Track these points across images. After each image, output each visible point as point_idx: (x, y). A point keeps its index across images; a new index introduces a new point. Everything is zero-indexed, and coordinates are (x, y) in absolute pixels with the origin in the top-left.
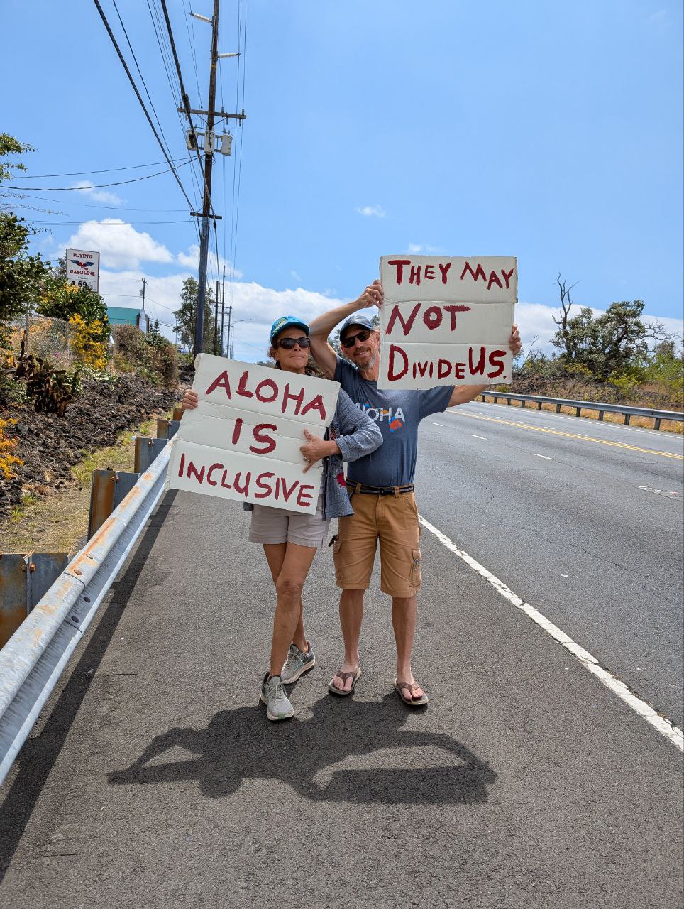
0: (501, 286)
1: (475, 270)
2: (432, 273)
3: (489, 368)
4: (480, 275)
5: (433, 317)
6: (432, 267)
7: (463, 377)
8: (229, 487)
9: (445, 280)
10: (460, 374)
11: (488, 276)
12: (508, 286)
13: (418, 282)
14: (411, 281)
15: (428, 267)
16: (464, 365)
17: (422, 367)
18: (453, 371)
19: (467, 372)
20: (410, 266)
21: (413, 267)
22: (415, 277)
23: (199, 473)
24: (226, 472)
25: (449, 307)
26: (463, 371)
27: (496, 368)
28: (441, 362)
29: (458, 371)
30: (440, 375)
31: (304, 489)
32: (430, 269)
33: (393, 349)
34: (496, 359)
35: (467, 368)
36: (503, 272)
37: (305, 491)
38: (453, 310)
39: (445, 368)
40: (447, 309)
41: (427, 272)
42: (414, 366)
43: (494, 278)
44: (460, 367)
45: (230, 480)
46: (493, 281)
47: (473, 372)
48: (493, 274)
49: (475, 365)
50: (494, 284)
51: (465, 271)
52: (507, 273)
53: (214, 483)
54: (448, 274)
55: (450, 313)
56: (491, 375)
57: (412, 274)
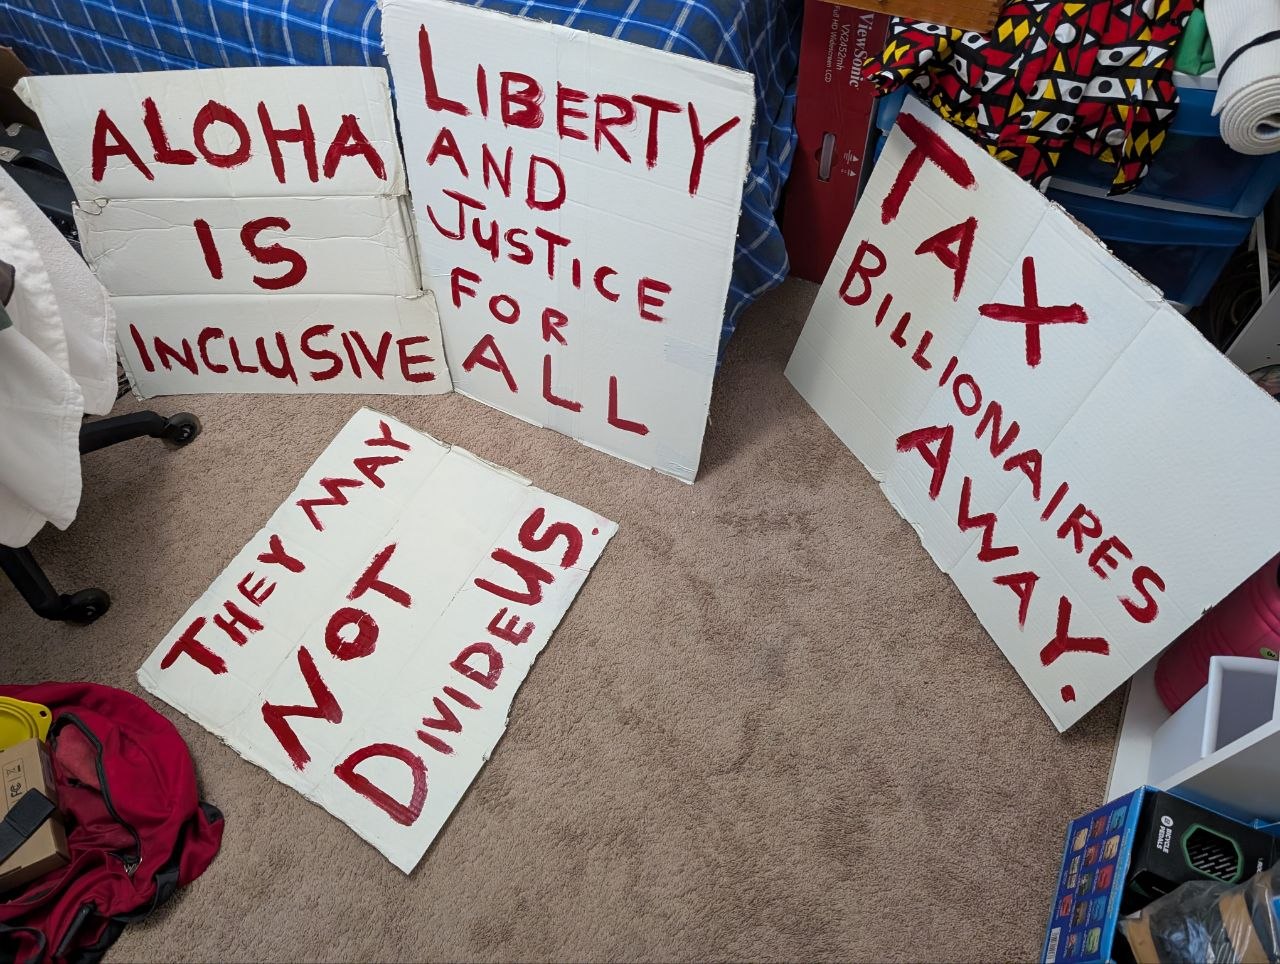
0: (396, 459)
1: (326, 494)
2: (260, 584)
3: (548, 559)
4: (344, 490)
5: (349, 633)
6: (249, 577)
7: (528, 629)
8: (254, 370)
9: (296, 566)
10: (518, 629)
11: (357, 474)
12: (405, 447)
13: (254, 625)
14: (240, 639)
15: (242, 587)
16: (504, 611)
17: (439, 716)
18: (499, 644)
19: (524, 613)
20: (210, 625)
21: (218, 620)
22: (239, 626)
23: (182, 354)
24: (232, 342)
25: (356, 589)
26: (513, 622)
27: (561, 543)
28: (459, 665)
29: (507, 635)
30: (488, 682)
31: (407, 347)
32: (249, 586)
33: (346, 771)
34: (538, 535)
35: (515, 608)
36: (371, 443)
37: (412, 350)
38: (369, 580)
39: (480, 663)
40: (358, 592)
41: (250, 595)
42: (422, 736)
43: (367, 466)
44: (502, 625)
45: (250, 357)
46: (374, 469)
47: (534, 597)
48: (361, 463)
49: (520, 586)
50: (380, 472)
51: (311, 515)
52: (380, 435)
53: (222, 369)
54: (289, 551)
55: (370, 591)
56: (569, 559)
57: (230, 629)
